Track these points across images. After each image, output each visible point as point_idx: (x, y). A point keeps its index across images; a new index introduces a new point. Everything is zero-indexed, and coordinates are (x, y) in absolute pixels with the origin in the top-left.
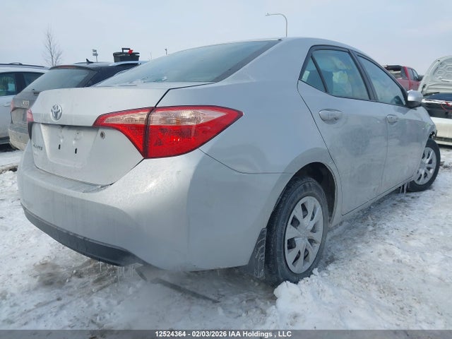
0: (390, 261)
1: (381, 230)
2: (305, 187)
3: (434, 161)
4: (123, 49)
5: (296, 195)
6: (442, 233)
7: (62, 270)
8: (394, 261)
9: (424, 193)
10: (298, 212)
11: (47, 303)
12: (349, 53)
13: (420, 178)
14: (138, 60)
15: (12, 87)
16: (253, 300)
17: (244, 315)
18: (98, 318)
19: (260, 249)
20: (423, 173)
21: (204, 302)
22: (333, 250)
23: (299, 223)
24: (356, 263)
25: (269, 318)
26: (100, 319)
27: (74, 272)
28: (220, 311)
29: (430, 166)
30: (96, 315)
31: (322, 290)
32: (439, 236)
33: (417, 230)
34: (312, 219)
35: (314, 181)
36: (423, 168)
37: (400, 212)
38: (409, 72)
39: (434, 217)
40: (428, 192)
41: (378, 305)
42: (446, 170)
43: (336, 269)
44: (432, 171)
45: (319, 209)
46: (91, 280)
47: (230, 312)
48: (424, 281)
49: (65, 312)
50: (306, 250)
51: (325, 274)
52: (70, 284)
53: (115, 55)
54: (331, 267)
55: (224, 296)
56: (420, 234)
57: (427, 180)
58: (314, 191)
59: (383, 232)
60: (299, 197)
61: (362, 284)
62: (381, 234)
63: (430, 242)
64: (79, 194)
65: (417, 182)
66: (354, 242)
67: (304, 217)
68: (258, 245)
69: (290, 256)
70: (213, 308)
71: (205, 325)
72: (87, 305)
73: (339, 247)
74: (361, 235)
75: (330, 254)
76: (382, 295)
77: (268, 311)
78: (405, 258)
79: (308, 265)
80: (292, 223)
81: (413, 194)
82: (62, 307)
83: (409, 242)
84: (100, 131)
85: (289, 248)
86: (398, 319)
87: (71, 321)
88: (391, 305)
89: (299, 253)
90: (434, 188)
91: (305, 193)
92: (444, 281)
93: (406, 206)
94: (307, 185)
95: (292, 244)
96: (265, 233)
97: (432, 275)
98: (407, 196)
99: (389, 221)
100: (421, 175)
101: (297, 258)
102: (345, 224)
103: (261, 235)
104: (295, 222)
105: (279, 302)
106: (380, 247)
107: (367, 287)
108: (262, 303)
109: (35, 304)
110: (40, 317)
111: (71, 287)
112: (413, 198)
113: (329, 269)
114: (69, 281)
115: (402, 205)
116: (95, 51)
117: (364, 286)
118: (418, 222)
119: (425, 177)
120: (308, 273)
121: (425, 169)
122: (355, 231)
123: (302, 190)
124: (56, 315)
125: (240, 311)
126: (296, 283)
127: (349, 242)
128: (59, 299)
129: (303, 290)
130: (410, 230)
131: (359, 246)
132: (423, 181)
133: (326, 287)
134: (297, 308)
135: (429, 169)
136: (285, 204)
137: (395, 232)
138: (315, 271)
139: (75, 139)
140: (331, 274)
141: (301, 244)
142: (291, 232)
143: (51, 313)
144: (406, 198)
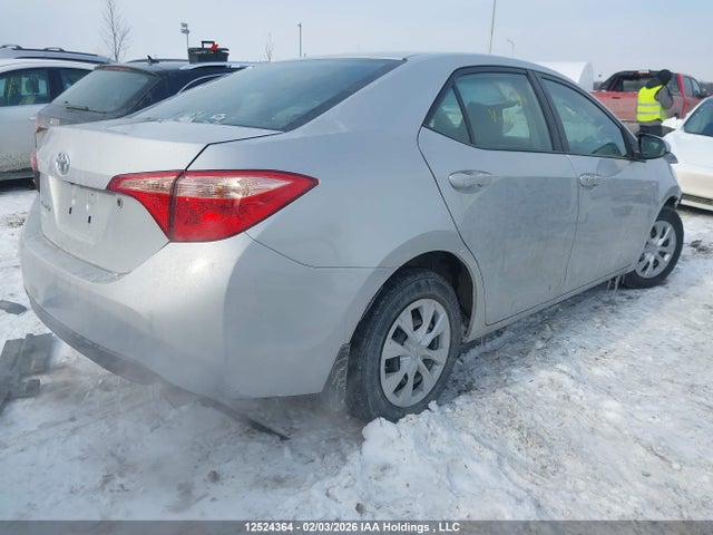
0: (553, 395)
1: (556, 348)
2: (419, 287)
3: (673, 242)
4: (203, 42)
5: (403, 298)
6: (650, 359)
7: (83, 378)
8: (558, 397)
9: (650, 291)
10: (405, 320)
11: (55, 424)
12: (527, 75)
13: (645, 268)
14: (226, 60)
15: (43, 88)
16: (336, 440)
17: (318, 460)
18: (120, 449)
19: (338, 372)
20: (652, 261)
21: (268, 437)
22: (475, 375)
23: (407, 336)
24: (500, 396)
25: (345, 468)
26: (123, 451)
27: (100, 381)
28: (287, 453)
29: (665, 249)
30: (119, 445)
31: (432, 434)
32: (644, 362)
33: (614, 350)
34: (430, 330)
35: (437, 276)
36: (653, 253)
37: (598, 320)
38: (685, 83)
39: (649, 332)
40: (658, 290)
41: (512, 460)
42: (700, 254)
43: (468, 403)
44: (667, 258)
45: (443, 315)
46: (121, 396)
47: (300, 455)
48: (593, 430)
49: (77, 438)
50: (418, 374)
51: (448, 410)
52: (90, 399)
53: (191, 51)
54: (461, 401)
55: (297, 430)
56: (616, 357)
57: (659, 270)
58: (434, 291)
59: (560, 351)
60: (407, 300)
61: (498, 427)
62: (556, 354)
63: (626, 371)
64: (86, 283)
65: (641, 274)
66: (511, 363)
67: (416, 328)
68: (336, 367)
69: (389, 383)
70: (279, 447)
71: (261, 470)
72: (108, 431)
73: (485, 369)
74: (524, 353)
75: (468, 379)
76: (522, 446)
77: (348, 458)
78: (576, 393)
79: (420, 396)
80: (394, 337)
81: (631, 293)
82: (74, 431)
83: (593, 369)
84: (118, 196)
85: (388, 371)
86: (533, 482)
87: (83, 450)
88: (531, 460)
89: (406, 377)
90: (669, 285)
91: (417, 295)
92: (621, 432)
93: (613, 312)
94: (423, 282)
95: (393, 365)
96: (348, 350)
97: (607, 421)
98: (622, 295)
99: (577, 333)
100: (648, 263)
101: (401, 386)
102: (507, 334)
103: (341, 354)
104: (400, 336)
105: (366, 446)
106: (544, 375)
107: (503, 433)
108: (347, 446)
109: (39, 424)
110: (42, 442)
111: (91, 403)
112: (630, 298)
113: (457, 402)
114: (90, 395)
115: (607, 309)
116: (185, 25)
117: (500, 432)
118: (621, 338)
119: (655, 267)
120: (419, 408)
121: (656, 253)
122: (519, 346)
123: (412, 290)
124: (64, 442)
125: (314, 454)
126: (395, 421)
127: (504, 363)
128: (72, 419)
129: (403, 432)
130: (602, 351)
131: (515, 371)
132: (650, 273)
133: (439, 430)
134: (389, 456)
135: (663, 254)
136: (382, 311)
137: (580, 351)
138: (433, 405)
139: (89, 202)
140: (458, 410)
141: (409, 366)
142: (391, 349)
143: (59, 438)
144: (620, 298)
